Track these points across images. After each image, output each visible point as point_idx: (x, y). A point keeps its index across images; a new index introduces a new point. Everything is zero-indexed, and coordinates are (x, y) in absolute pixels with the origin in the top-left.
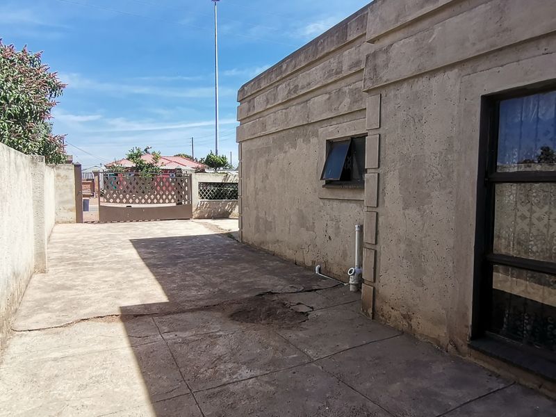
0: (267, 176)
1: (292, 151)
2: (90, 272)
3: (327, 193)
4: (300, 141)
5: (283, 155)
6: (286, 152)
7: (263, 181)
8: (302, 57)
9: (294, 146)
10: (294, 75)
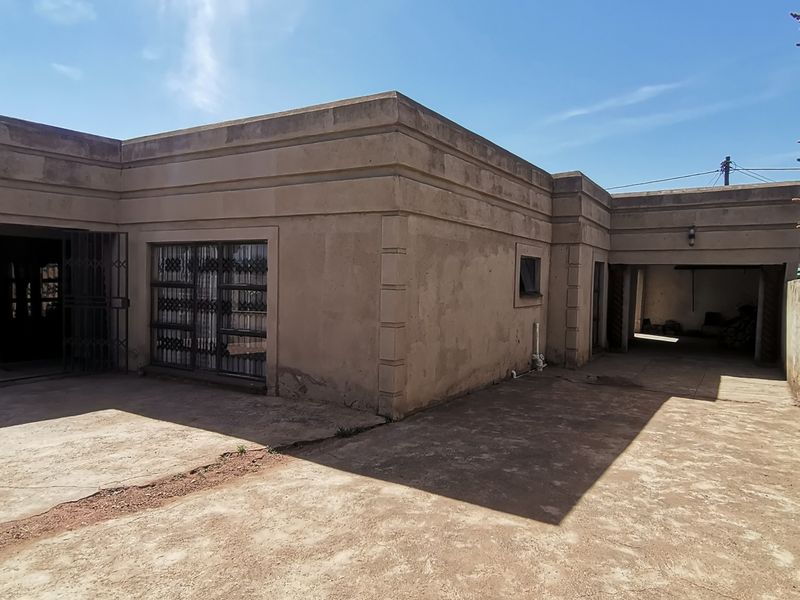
0: (461, 284)
1: (493, 256)
2: (732, 435)
3: (519, 302)
4: (500, 249)
5: (483, 259)
6: (486, 256)
7: (453, 291)
8: (504, 160)
9: (496, 253)
10: (499, 173)
